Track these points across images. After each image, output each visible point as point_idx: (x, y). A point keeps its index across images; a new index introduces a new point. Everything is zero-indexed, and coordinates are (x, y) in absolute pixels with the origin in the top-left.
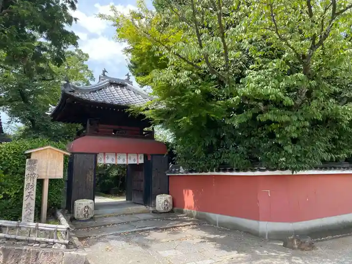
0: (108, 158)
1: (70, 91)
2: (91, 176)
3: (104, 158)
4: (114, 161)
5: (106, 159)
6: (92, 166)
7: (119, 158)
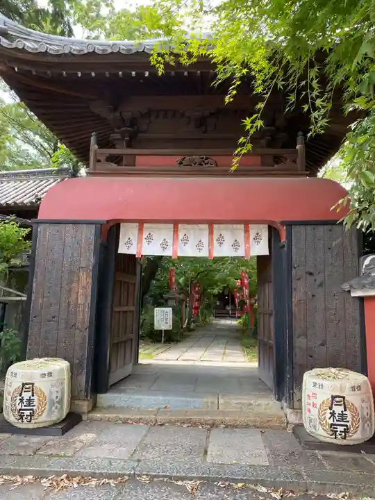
0: (150, 239)
3: (140, 240)
4: (170, 248)
5: (144, 241)
6: (89, 259)
7: (186, 239)
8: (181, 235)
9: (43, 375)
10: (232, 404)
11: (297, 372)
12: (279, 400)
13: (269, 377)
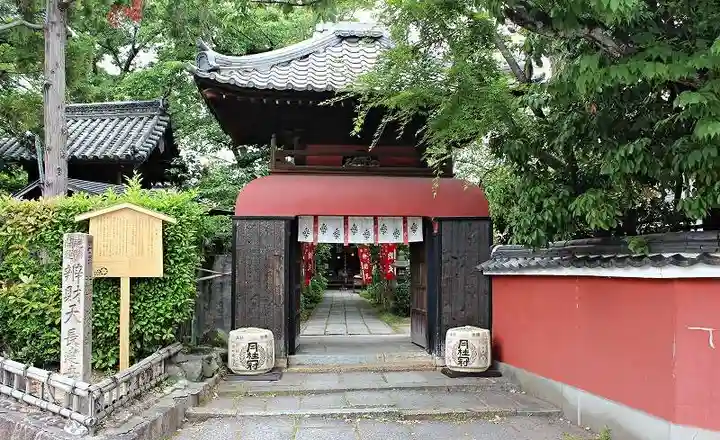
0: (324, 229)
1: (209, 71)
2: (278, 271)
3: (315, 230)
4: (342, 237)
5: (319, 231)
6: (280, 248)
7: (355, 229)
8: (351, 225)
9: (262, 337)
10: (395, 358)
11: (444, 330)
12: (430, 353)
13: (422, 338)
